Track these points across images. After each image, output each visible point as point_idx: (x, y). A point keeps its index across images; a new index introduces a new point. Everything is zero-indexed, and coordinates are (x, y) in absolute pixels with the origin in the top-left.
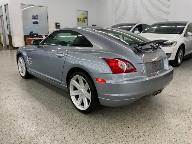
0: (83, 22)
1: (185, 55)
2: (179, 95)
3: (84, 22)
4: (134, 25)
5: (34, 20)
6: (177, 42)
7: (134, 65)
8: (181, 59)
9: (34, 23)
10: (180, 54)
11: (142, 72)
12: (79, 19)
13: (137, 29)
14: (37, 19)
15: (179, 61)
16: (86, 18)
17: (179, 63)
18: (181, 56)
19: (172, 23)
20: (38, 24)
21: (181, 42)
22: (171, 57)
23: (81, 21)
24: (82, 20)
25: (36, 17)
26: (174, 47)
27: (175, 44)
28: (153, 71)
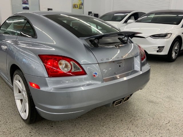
0: (79, 8)
1: (181, 49)
2: (161, 100)
3: (81, 8)
4: (129, 13)
5: (25, 6)
6: (172, 34)
7: (83, 66)
8: (176, 53)
9: (25, 8)
10: (176, 48)
11: (94, 76)
12: (76, 5)
13: (133, 17)
14: (28, 4)
15: (174, 55)
16: (82, 4)
17: (174, 58)
18: (177, 50)
19: (173, 11)
20: (29, 9)
21: (177, 33)
22: (163, 51)
23: (77, 7)
24: (79, 7)
25: (27, 2)
26: (168, 39)
27: (169, 35)
28: (115, 73)
